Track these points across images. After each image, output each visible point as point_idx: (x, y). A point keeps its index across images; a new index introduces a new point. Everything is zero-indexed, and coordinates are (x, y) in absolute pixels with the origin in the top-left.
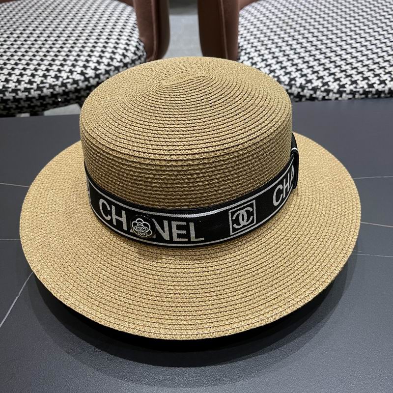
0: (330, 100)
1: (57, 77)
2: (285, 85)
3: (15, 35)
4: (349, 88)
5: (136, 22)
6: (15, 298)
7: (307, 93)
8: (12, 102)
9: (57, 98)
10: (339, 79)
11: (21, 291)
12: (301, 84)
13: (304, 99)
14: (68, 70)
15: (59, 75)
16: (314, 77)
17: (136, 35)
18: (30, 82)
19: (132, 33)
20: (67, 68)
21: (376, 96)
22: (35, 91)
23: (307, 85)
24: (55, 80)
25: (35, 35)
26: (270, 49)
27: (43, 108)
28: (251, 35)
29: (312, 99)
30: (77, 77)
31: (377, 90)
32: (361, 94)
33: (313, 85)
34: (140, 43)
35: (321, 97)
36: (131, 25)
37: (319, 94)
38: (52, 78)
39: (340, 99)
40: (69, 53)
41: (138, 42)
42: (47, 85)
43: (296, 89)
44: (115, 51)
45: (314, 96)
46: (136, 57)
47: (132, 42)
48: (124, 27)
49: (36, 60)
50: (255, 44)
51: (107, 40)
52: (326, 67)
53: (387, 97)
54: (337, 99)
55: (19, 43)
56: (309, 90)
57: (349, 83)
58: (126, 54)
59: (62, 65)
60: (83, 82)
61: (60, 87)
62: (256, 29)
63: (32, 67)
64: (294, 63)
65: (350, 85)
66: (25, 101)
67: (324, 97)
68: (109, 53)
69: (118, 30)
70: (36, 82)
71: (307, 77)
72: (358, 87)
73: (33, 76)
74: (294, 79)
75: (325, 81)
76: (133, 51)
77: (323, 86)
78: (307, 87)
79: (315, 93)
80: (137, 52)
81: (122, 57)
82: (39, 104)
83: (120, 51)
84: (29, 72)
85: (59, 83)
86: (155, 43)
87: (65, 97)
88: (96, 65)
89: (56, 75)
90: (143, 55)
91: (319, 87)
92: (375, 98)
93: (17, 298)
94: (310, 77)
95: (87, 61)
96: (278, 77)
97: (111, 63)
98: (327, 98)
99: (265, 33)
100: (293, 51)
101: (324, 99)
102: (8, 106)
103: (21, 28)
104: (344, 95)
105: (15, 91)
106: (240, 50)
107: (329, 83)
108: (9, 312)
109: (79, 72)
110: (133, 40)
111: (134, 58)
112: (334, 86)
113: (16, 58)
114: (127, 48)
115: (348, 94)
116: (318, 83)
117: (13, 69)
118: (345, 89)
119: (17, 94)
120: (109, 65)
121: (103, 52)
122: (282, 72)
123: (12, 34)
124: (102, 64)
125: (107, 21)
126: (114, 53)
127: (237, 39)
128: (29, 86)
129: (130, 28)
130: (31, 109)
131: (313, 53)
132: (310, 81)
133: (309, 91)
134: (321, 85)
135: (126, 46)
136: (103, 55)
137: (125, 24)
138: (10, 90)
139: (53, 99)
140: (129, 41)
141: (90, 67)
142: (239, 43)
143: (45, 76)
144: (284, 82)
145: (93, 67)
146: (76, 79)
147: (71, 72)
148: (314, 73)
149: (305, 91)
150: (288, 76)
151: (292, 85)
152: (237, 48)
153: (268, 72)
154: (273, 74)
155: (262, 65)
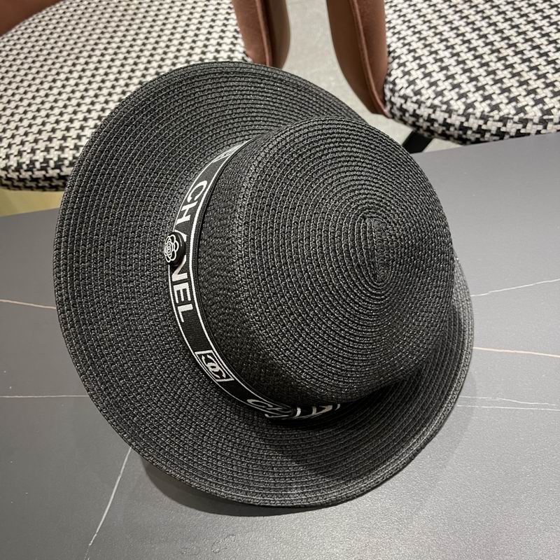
0: (529, 134)
2: (459, 115)
3: (79, 68)
4: (558, 114)
7: (492, 126)
10: (541, 101)
12: (483, 112)
13: (487, 135)
16: (503, 98)
17: (240, 46)
19: (234, 45)
23: (491, 114)
26: (436, 52)
29: (500, 135)
33: (502, 114)
35: (513, 132)
37: (511, 128)
39: (543, 131)
43: (476, 121)
45: (503, 129)
52: (522, 80)
54: (538, 132)
56: (494, 121)
64: (473, 76)
67: (518, 130)
71: (492, 99)
74: (471, 105)
75: (519, 105)
77: (517, 114)
78: (493, 117)
79: (505, 125)
91: (510, 116)
94: (497, 99)
96: (447, 103)
98: (523, 131)
100: (472, 52)
101: (519, 134)
104: (550, 125)
106: (391, 59)
107: (527, 108)
112: (534, 113)
113: (84, 108)
115: (556, 124)
116: (508, 110)
117: (82, 128)
118: (551, 117)
122: (454, 94)
123: (74, 65)
127: (384, 38)
131: (504, 53)
132: (496, 107)
133: (496, 123)
134: (513, 112)
142: (389, 46)
144: (457, 111)
148: (503, 91)
149: (489, 123)
150: (463, 100)
151: (469, 114)
152: (387, 54)
153: (433, 96)
154: (440, 98)
155: (425, 83)
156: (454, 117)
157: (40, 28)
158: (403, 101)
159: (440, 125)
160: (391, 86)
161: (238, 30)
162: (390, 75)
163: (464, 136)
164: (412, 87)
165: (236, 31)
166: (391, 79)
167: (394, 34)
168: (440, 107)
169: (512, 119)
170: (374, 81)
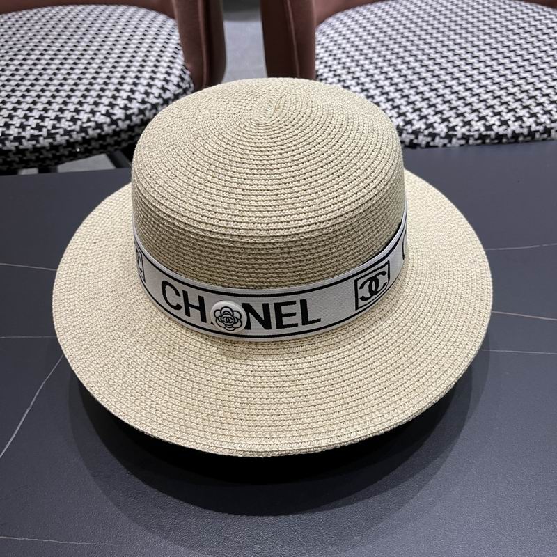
0: (437, 147)
1: (74, 120)
3: (16, 62)
4: (461, 131)
5: (179, 42)
6: (26, 411)
8: (14, 154)
9: (74, 148)
10: (447, 120)
11: (33, 401)
14: (88, 110)
15: (77, 117)
16: (415, 116)
17: (180, 60)
18: (39, 127)
19: (174, 58)
20: (87, 108)
21: (496, 141)
22: (45, 138)
23: (406, 128)
24: (71, 124)
25: (44, 62)
26: (358, 78)
27: (56, 161)
28: (334, 59)
29: (413, 146)
30: (101, 119)
31: (497, 134)
32: (476, 139)
33: (414, 128)
34: (185, 70)
35: (424, 143)
36: (174, 46)
37: (422, 140)
38: (67, 120)
39: (449, 145)
40: (89, 87)
41: (182, 70)
42: (61, 131)
44: (152, 83)
45: (415, 141)
46: (180, 91)
47: (174, 71)
48: (163, 49)
49: (46, 97)
50: (339, 72)
51: (140, 68)
52: (431, 103)
53: (509, 143)
54: (445, 145)
55: (22, 72)
56: (408, 133)
57: (461, 124)
58: (166, 86)
59: (80, 103)
60: (109, 125)
61: (78, 133)
62: (340, 51)
63: (40, 106)
64: (390, 97)
65: (462, 127)
66: (31, 152)
67: (428, 143)
68: (144, 86)
69: (156, 54)
70: (45, 127)
71: (406, 116)
72: (472, 129)
73: (42, 118)
75: (429, 122)
76: (176, 83)
77: (426, 129)
78: (406, 130)
79: (417, 138)
80: (181, 84)
81: (161, 91)
82: (50, 156)
83: (159, 83)
84: (36, 114)
85: (77, 127)
86: (205, 70)
87: (86, 146)
88: (126, 102)
89: (73, 117)
90: (190, 87)
91: (421, 130)
92: (495, 144)
93: (28, 411)
94: (410, 116)
95: (114, 97)
97: (146, 100)
98: (432, 144)
99: (353, 57)
100: (389, 81)
101: (428, 145)
102: (9, 159)
103: (24, 52)
104: (454, 140)
105: (18, 139)
107: (435, 125)
108: (18, 428)
109: (104, 112)
110: (176, 68)
111: (177, 92)
112: (441, 129)
113: (18, 94)
114: (168, 78)
115: (459, 139)
116: (419, 125)
117: (15, 109)
118: (455, 133)
119: (21, 143)
120: (143, 102)
121: (135, 84)
123: (11, 60)
124: (134, 101)
125: (141, 41)
126: (150, 85)
128: (36, 132)
129: (171, 50)
130: (40, 163)
131: (415, 83)
132: (410, 122)
133: (409, 136)
134: (423, 127)
135: (166, 76)
136: (135, 88)
137: (165, 45)
138: (11, 138)
139: (70, 149)
140: (171, 68)
141: (118, 105)
142: (317, 71)
143: (58, 119)
145: (122, 106)
146: (100, 122)
147: (93, 112)
148: (415, 110)
161: (180, 48)
167: (321, 63)
169: (423, 132)
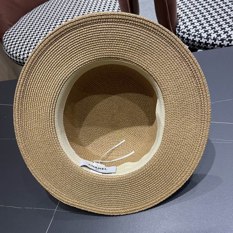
0: (232, 45)
3: (58, 23)
12: (214, 37)
13: (216, 46)
16: (222, 32)
23: (217, 38)
26: (196, 15)
29: (221, 46)
33: (221, 38)
37: (225, 43)
43: (211, 41)
50: (187, 13)
52: (230, 25)
64: (210, 24)
67: (228, 44)
74: (210, 35)
79: (223, 42)
91: (225, 39)
94: (220, 32)
96: (200, 34)
98: (230, 44)
99: (194, 4)
100: (210, 15)
103: (61, 18)
106: (178, 18)
107: (231, 35)
116: (224, 36)
122: (203, 31)
127: (176, 10)
131: (223, 15)
132: (220, 35)
133: (219, 41)
134: (226, 37)
142: (178, 14)
144: (204, 37)
148: (222, 29)
149: (217, 41)
150: (207, 33)
151: (209, 38)
152: (177, 17)
153: (195, 32)
154: (197, 32)
155: (192, 27)
156: (203, 39)
157: (43, 9)
158: (183, 34)
159: (197, 43)
160: (178, 28)
161: (119, 9)
162: (178, 24)
163: (207, 47)
164: (186, 28)
165: (118, 9)
166: (178, 26)
167: (180, 9)
168: (197, 36)
170: (172, 27)
